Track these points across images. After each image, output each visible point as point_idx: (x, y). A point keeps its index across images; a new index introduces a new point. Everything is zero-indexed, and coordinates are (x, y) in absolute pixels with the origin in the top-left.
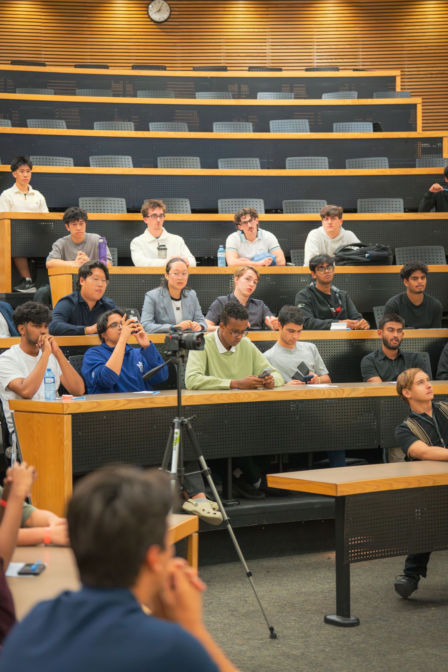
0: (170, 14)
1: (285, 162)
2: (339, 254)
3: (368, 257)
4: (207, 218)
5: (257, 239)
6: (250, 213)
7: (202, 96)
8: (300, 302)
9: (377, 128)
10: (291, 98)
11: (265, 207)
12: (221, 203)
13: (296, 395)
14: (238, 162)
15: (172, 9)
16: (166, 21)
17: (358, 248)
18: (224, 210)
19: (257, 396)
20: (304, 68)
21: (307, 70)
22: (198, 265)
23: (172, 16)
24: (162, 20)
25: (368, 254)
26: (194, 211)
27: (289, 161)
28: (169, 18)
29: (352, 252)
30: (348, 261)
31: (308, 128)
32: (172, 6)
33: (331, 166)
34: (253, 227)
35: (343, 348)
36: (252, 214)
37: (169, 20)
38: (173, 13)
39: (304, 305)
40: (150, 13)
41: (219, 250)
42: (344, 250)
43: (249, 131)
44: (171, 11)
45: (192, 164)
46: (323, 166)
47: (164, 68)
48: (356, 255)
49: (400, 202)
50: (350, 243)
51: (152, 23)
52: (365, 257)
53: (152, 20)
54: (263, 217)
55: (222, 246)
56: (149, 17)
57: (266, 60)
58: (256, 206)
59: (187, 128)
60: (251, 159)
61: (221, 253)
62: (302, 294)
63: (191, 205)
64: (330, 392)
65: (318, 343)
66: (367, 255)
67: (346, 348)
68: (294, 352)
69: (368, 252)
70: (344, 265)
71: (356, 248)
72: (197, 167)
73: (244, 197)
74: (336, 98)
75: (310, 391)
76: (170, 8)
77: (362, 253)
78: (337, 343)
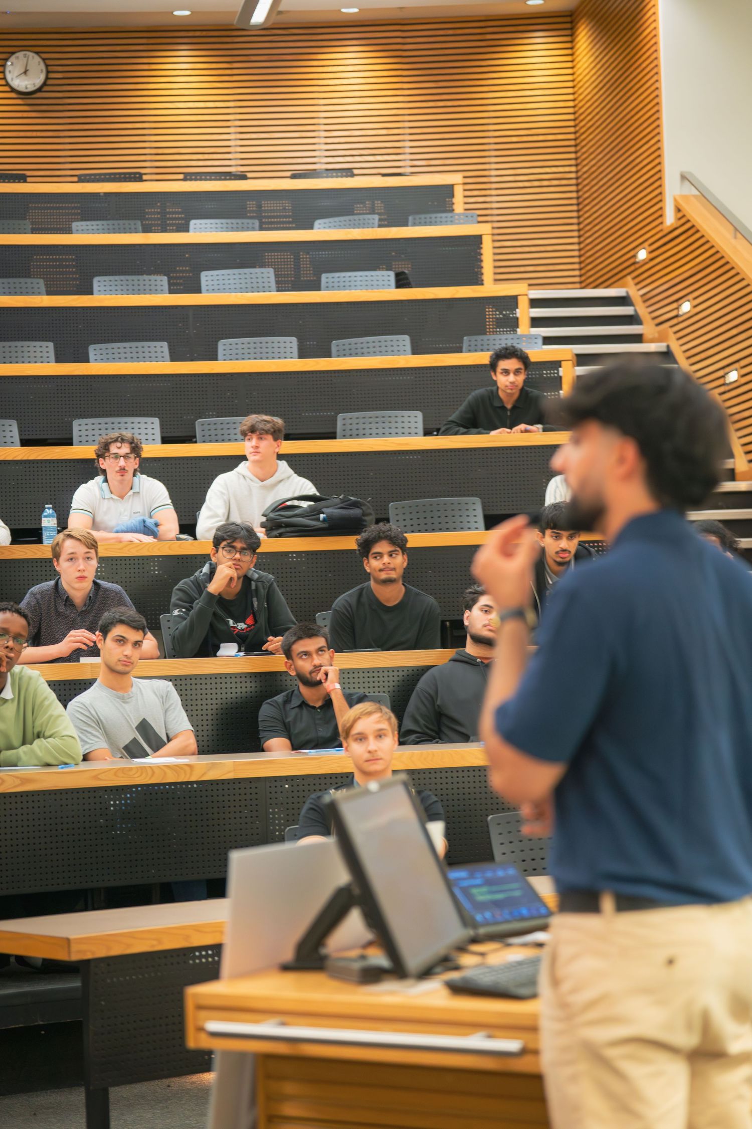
0: (47, 78)
1: (217, 348)
2: (272, 515)
3: (324, 520)
4: (40, 455)
5: (131, 492)
7: (90, 227)
8: (177, 606)
9: (402, 281)
10: (253, 229)
11: (162, 432)
12: (79, 427)
13: (96, 777)
14: (128, 350)
15: (50, 68)
16: (39, 90)
17: (312, 503)
18: (84, 439)
19: (18, 782)
20: (289, 174)
21: (294, 177)
22: (14, 542)
23: (50, 82)
24: (31, 88)
25: (323, 513)
26: (25, 443)
28: (44, 84)
29: (297, 511)
30: (288, 529)
31: (273, 284)
32: (49, 62)
33: (303, 354)
34: (126, 468)
36: (133, 445)
37: (46, 88)
38: (51, 75)
39: (184, 610)
40: (9, 77)
42: (282, 507)
43: (162, 292)
44: (48, 72)
45: (39, 354)
46: (288, 354)
47: (22, 179)
48: (303, 517)
49: (416, 418)
50: (296, 494)
51: (13, 95)
52: (318, 519)
53: (13, 90)
54: (154, 449)
56: (7, 84)
57: (230, 159)
58: (139, 431)
59: (43, 289)
60: (152, 344)
63: (20, 431)
64: (165, 773)
65: (179, 682)
66: (322, 516)
68: (130, 700)
69: (324, 510)
70: (280, 535)
71: (305, 504)
72: (48, 360)
73: (122, 416)
75: (142, 769)
76: (47, 66)
77: (313, 513)
78: (221, 681)
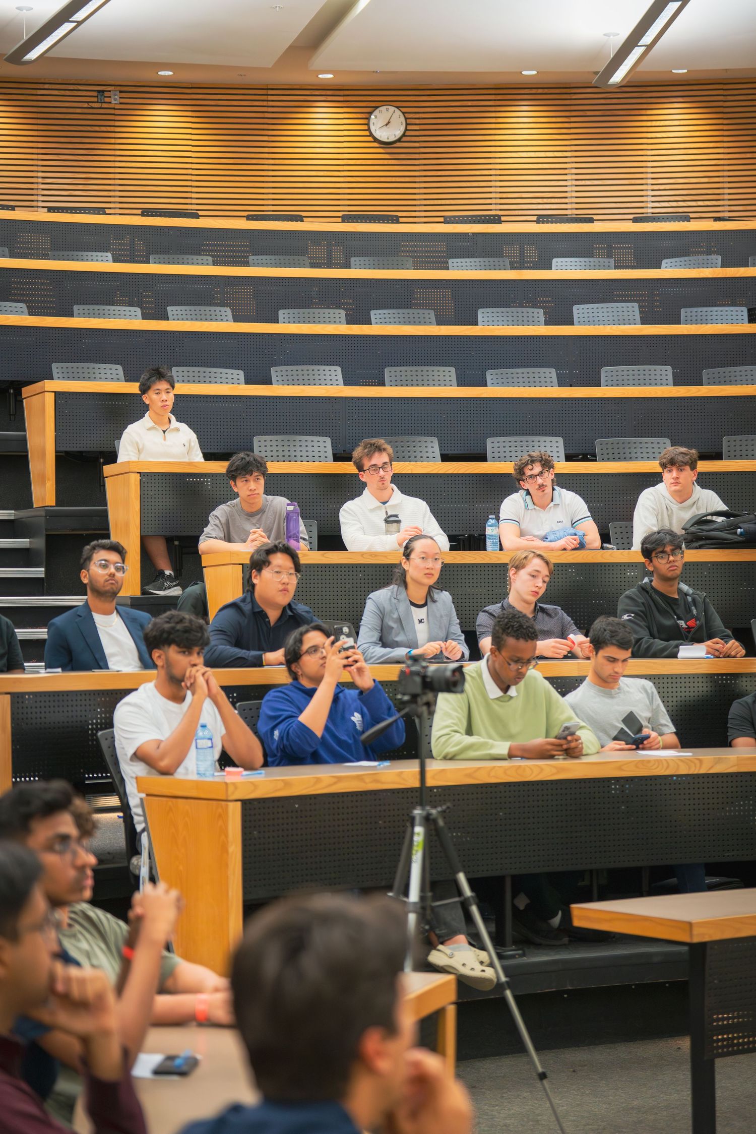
0: (406, 130)
1: (599, 374)
2: (692, 529)
3: (741, 533)
4: (468, 470)
5: (552, 504)
6: (541, 461)
7: (459, 264)
8: (627, 611)
10: (609, 268)
11: (565, 450)
12: (492, 445)
13: (620, 768)
14: (520, 375)
15: (409, 121)
16: (399, 140)
17: (724, 518)
18: (496, 455)
19: (554, 771)
20: (631, 217)
21: (635, 220)
22: (452, 548)
23: (408, 133)
24: (392, 139)
25: (741, 528)
26: (445, 458)
27: (605, 373)
28: (404, 135)
29: (715, 526)
30: (708, 542)
31: (638, 316)
32: (407, 116)
33: (678, 381)
34: (544, 484)
35: (701, 689)
36: (543, 463)
37: (404, 139)
38: (409, 127)
39: (633, 615)
40: (373, 128)
41: (489, 524)
42: (701, 521)
43: (539, 323)
44: (407, 124)
45: (442, 378)
46: (664, 382)
47: (396, 220)
48: (721, 531)
50: (709, 511)
51: (376, 145)
52: (736, 533)
53: (376, 140)
54: (563, 467)
55: (494, 516)
56: (371, 135)
57: (566, 203)
58: (551, 449)
59: (433, 319)
60: (542, 370)
61: (492, 528)
62: (628, 597)
63: (440, 447)
64: (678, 766)
65: (657, 681)
66: (739, 530)
67: (705, 689)
68: (617, 695)
69: (741, 525)
70: (700, 547)
71: (720, 519)
72: (451, 383)
73: (530, 435)
74: (685, 266)
75: (645, 762)
76: (406, 119)
77: (732, 528)
78: (689, 680)
